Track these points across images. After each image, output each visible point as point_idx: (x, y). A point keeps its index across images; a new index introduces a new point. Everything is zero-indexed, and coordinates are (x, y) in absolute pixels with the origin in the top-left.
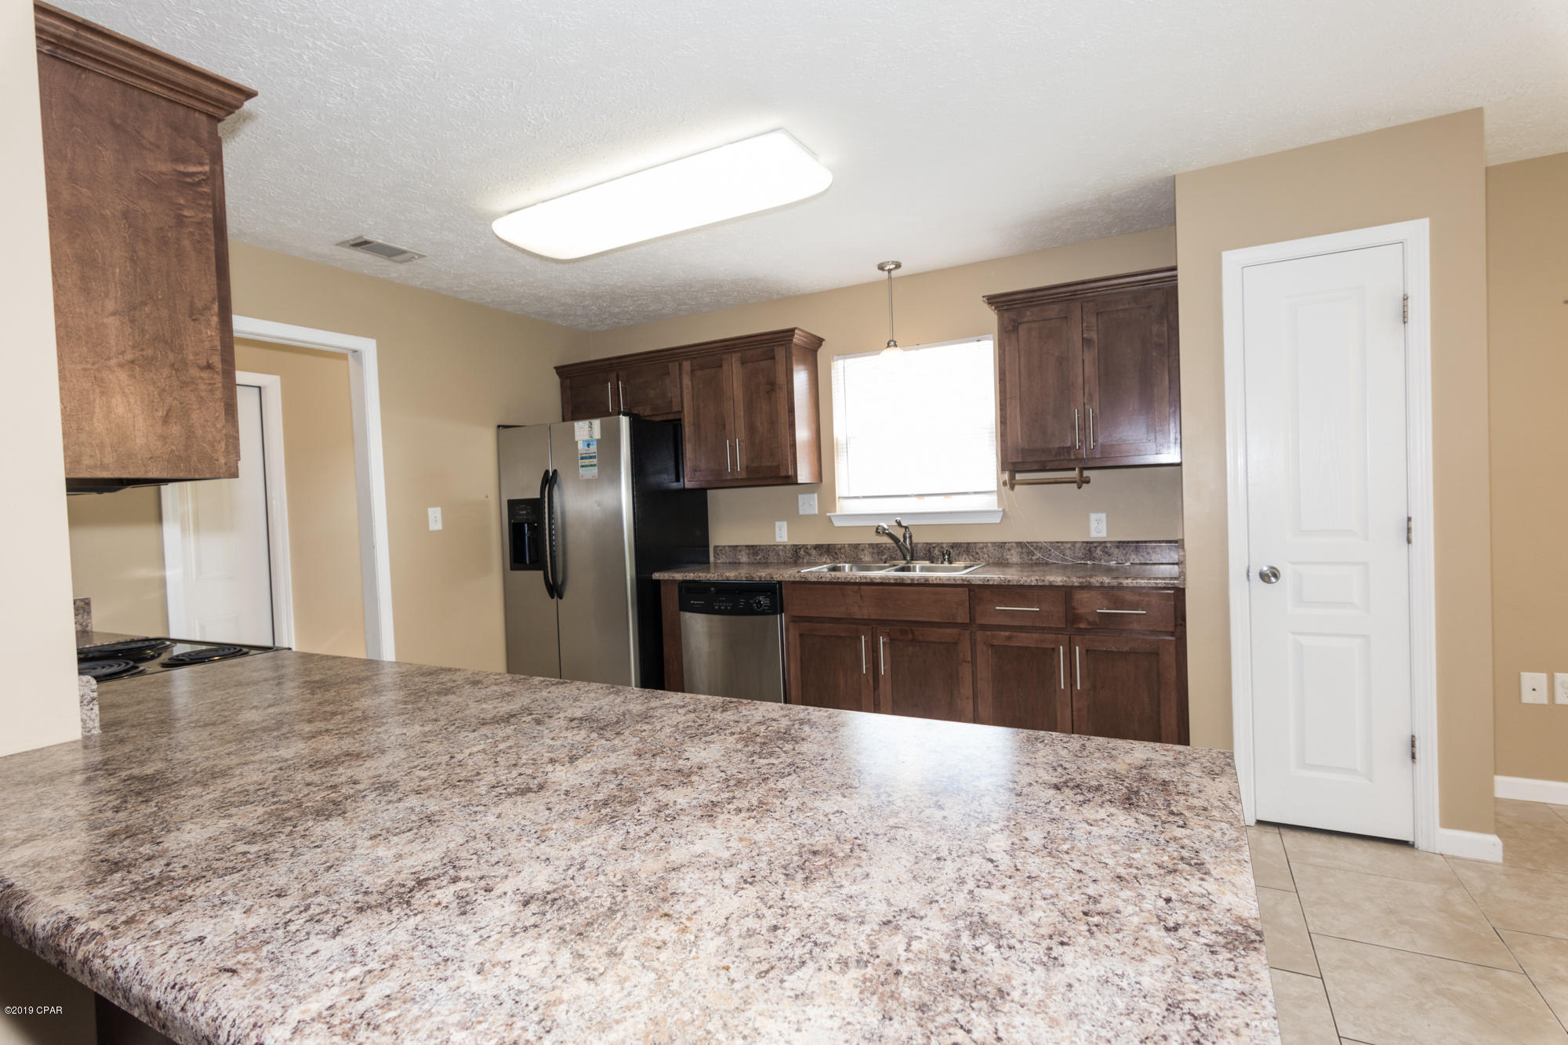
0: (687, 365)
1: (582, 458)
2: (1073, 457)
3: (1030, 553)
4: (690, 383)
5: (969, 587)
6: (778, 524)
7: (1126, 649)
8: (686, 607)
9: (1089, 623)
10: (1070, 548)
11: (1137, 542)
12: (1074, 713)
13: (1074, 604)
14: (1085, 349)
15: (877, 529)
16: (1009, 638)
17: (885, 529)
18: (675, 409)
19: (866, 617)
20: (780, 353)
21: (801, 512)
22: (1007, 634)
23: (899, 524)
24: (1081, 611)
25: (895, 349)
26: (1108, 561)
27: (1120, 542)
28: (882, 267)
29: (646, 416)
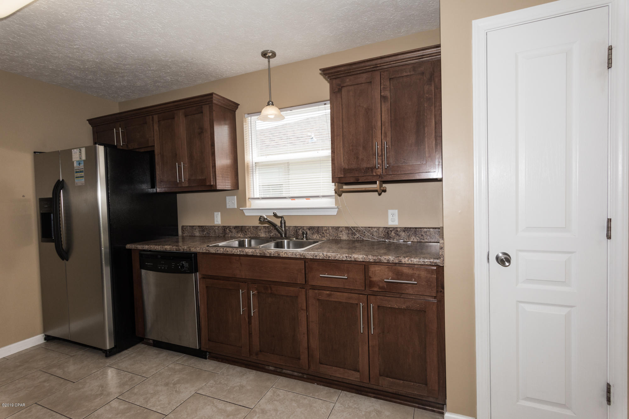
0: (156, 117)
1: (77, 172)
2: (374, 174)
3: (353, 234)
4: (157, 129)
5: (304, 260)
6: (216, 213)
7: (404, 307)
8: (143, 266)
9: (380, 288)
10: (376, 231)
11: (416, 228)
12: (370, 348)
13: (370, 274)
14: (383, 103)
15: (260, 219)
16: (329, 295)
17: (265, 219)
18: (150, 145)
19: (244, 277)
20: (206, 109)
21: (228, 207)
22: (328, 292)
23: (275, 215)
24: (375, 279)
25: (273, 106)
26: (398, 240)
27: (405, 228)
28: (264, 54)
29: (135, 149)
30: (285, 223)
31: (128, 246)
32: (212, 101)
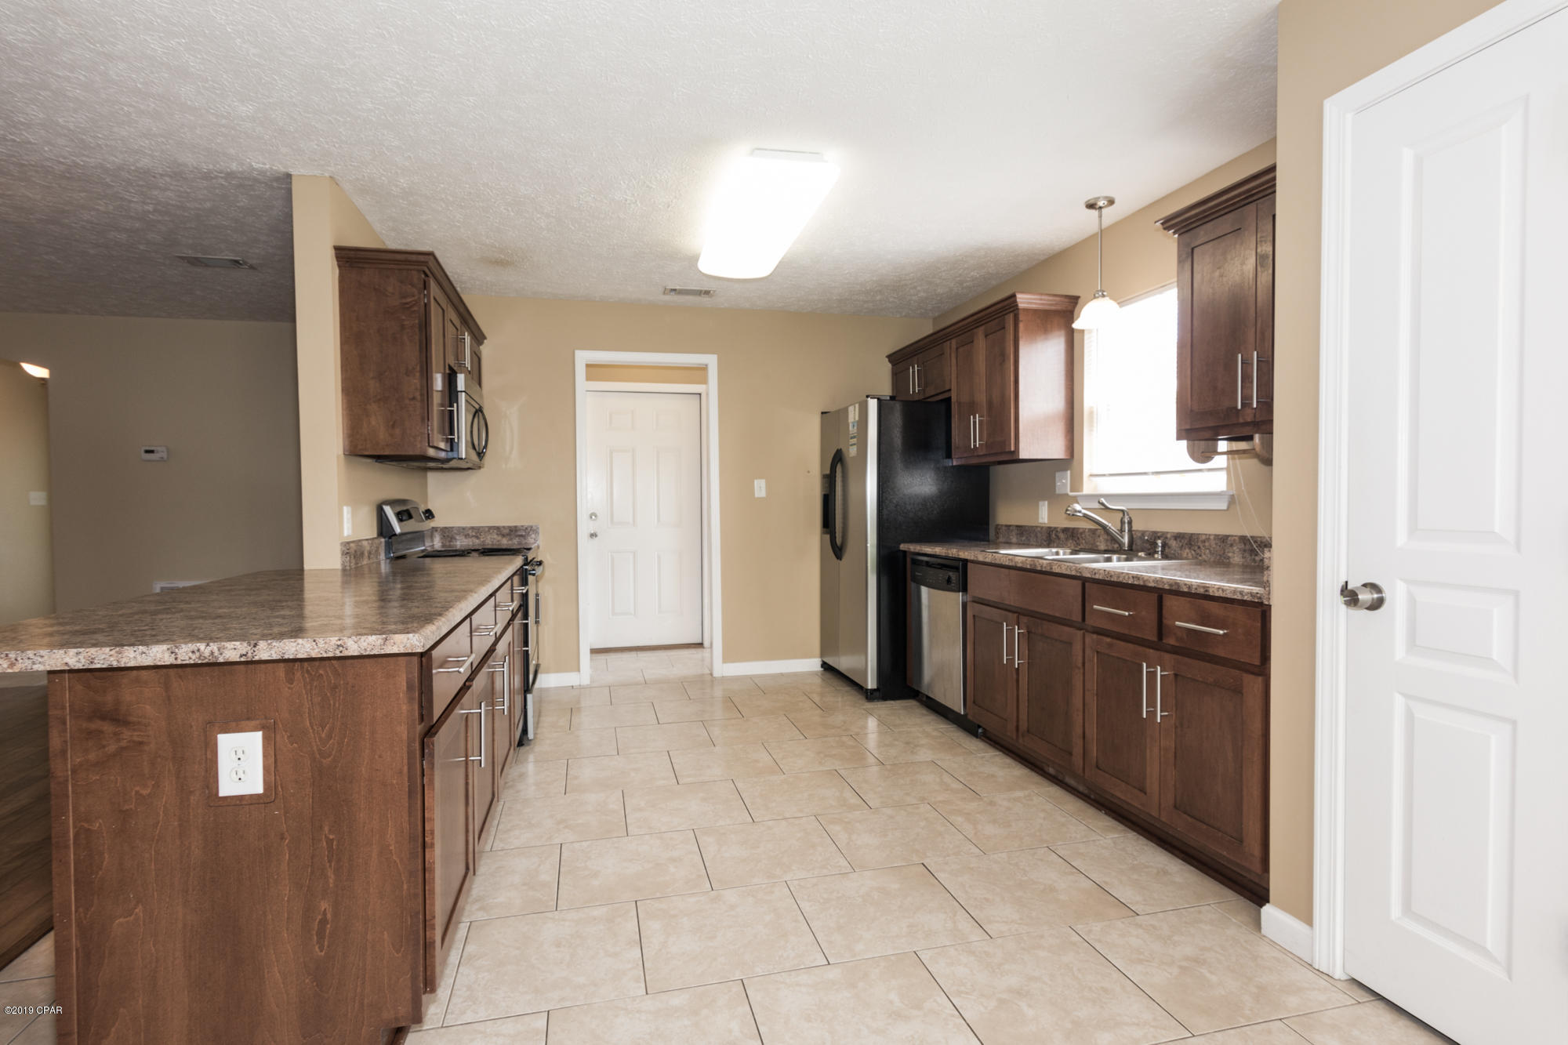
0: (955, 341)
1: (851, 438)
4: (955, 361)
5: (1082, 580)
6: (1040, 503)
7: (1211, 680)
8: (913, 577)
12: (1162, 752)
13: (1165, 612)
14: (1260, 270)
17: (1077, 511)
18: (946, 388)
19: (1012, 604)
20: (1009, 321)
21: (1058, 491)
22: (1109, 640)
23: (1103, 506)
25: (1103, 297)
28: (1091, 206)
29: (928, 398)
30: (1130, 523)
31: (903, 547)
32: (1017, 305)
